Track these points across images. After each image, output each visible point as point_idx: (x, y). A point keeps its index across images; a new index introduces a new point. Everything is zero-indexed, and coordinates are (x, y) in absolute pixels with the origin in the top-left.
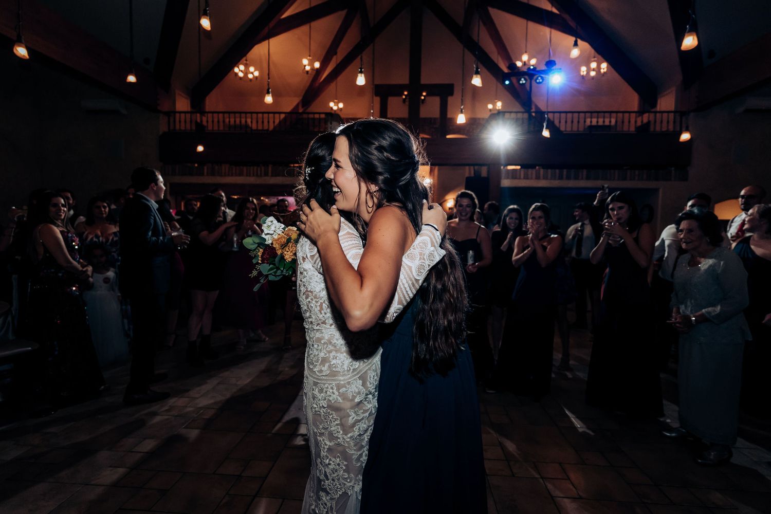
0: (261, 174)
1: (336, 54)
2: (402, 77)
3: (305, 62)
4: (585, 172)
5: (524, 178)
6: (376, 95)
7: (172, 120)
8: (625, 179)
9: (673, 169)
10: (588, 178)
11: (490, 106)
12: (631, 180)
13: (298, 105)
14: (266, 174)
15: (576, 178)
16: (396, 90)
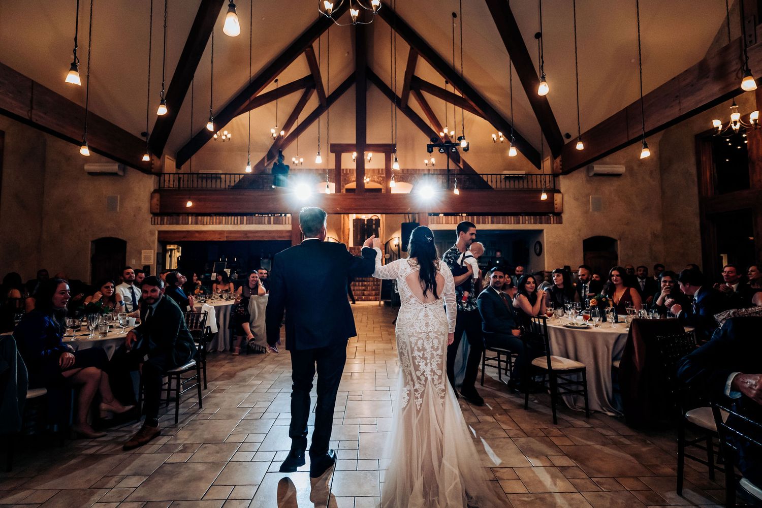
0: (237, 222)
1: (297, 118)
2: (350, 138)
3: (273, 131)
4: (490, 217)
5: (446, 224)
6: (332, 152)
7: (162, 179)
8: (518, 223)
9: (551, 215)
10: (492, 223)
11: (426, 161)
12: (523, 223)
13: (264, 158)
14: (242, 223)
15: (484, 223)
16: (347, 148)
